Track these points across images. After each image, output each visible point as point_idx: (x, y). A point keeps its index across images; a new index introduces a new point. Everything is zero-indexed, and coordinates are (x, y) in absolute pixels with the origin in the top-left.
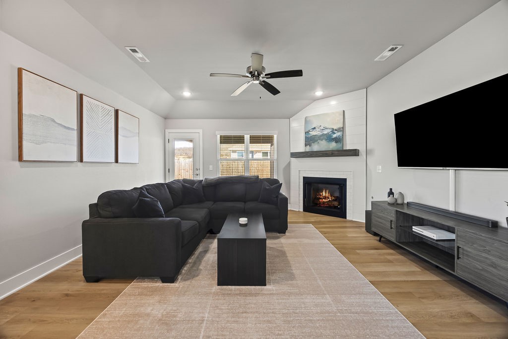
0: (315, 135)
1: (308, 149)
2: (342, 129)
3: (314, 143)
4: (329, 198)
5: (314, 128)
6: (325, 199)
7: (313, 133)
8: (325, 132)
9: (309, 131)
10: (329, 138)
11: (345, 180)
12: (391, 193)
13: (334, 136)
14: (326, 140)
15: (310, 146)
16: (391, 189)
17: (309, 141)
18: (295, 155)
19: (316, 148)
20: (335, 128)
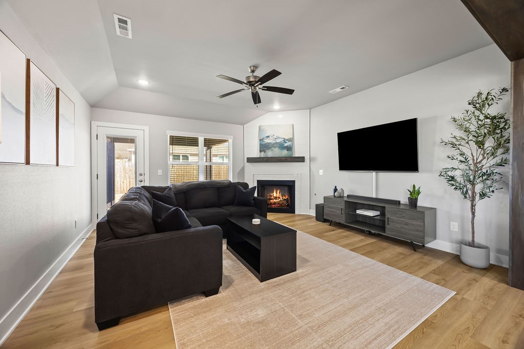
0: (270, 143)
1: (263, 155)
2: (291, 140)
3: (268, 149)
4: (279, 198)
5: (268, 137)
6: (276, 199)
7: (267, 141)
8: (278, 141)
9: (263, 139)
10: (282, 147)
11: (294, 182)
12: (336, 190)
13: (286, 145)
14: (279, 148)
15: (264, 152)
16: (336, 187)
17: (263, 147)
18: (250, 160)
19: (270, 154)
20: (286, 138)
